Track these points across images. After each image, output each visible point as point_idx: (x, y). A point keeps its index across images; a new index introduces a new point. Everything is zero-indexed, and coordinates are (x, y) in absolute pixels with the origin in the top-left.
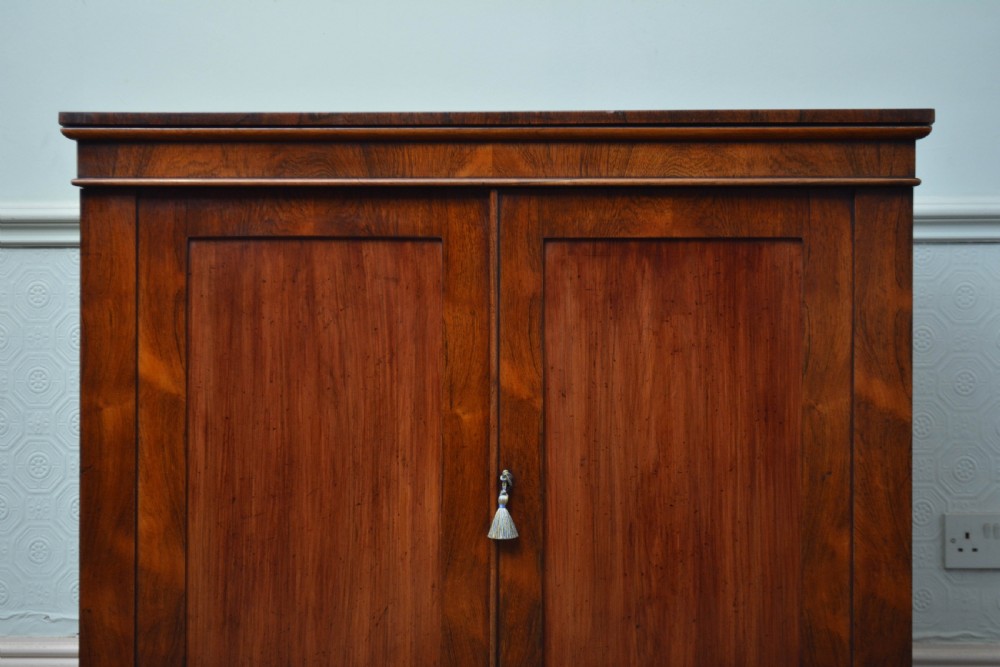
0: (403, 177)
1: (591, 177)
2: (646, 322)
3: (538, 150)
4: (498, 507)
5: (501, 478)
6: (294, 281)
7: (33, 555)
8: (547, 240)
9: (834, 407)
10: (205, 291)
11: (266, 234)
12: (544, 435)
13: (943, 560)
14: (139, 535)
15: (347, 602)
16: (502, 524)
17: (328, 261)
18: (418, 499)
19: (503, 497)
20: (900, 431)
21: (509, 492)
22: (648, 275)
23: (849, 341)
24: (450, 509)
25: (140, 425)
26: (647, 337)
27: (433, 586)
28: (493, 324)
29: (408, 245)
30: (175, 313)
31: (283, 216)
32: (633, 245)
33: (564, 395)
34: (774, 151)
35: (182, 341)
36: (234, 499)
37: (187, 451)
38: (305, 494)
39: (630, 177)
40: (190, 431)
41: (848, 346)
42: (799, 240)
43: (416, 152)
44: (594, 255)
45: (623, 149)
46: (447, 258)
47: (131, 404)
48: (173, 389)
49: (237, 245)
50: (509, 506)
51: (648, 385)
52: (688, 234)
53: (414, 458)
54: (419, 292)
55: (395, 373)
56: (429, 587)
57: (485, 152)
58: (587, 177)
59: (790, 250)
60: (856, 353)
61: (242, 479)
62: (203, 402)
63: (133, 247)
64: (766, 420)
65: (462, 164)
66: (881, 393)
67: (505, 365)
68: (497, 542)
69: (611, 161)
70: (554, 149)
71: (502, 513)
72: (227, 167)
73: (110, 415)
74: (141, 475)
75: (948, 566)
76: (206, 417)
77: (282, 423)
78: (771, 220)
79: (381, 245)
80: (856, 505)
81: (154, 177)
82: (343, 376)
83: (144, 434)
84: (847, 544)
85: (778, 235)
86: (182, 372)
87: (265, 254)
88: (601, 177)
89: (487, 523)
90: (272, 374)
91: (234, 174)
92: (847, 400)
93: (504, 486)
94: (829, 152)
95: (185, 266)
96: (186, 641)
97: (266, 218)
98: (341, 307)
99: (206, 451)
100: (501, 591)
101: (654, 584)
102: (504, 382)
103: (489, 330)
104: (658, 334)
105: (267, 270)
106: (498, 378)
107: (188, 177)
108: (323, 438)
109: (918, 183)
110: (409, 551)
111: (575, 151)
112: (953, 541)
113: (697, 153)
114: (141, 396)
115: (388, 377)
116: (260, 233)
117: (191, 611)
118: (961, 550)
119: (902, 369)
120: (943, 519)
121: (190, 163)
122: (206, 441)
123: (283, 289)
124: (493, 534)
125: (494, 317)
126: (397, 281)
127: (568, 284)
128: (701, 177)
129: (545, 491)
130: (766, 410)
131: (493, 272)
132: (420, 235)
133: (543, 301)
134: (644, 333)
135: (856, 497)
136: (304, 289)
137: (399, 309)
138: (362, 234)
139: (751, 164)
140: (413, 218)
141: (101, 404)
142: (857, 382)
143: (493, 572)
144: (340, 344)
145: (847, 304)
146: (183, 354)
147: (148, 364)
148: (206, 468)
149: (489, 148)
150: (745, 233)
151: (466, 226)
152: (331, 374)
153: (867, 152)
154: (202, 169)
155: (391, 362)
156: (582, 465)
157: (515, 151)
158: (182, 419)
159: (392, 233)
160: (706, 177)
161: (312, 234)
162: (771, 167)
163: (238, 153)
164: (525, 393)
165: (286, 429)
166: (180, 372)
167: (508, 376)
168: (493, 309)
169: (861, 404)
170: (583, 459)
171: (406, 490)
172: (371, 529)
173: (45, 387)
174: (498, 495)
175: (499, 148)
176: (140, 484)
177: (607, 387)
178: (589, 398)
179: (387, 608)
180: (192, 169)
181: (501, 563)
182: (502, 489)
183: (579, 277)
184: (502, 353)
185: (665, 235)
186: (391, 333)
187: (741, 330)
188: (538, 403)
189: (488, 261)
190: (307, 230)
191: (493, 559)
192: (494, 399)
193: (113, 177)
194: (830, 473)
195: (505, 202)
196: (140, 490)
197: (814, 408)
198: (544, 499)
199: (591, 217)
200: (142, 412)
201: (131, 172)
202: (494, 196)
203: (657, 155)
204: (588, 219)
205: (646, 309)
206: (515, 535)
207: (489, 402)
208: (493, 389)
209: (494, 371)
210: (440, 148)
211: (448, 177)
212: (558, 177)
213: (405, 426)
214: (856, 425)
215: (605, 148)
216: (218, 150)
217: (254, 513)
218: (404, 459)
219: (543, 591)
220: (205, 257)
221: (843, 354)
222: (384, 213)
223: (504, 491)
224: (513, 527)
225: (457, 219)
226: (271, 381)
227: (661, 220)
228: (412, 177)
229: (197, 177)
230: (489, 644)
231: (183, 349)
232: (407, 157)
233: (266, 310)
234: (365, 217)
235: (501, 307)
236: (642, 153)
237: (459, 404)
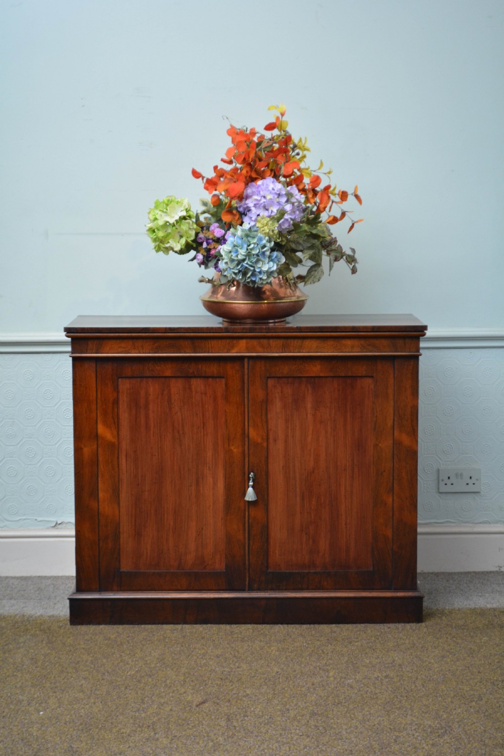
0: (208, 353)
1: (286, 353)
2: (309, 410)
3: (265, 341)
4: (249, 487)
5: (250, 476)
6: (162, 395)
7: (29, 492)
8: (268, 378)
9: (386, 444)
10: (125, 399)
11: (151, 376)
12: (267, 458)
13: (438, 488)
14: (99, 500)
15: (186, 526)
16: (250, 495)
17: (177, 386)
18: (215, 483)
19: (251, 483)
20: (413, 455)
21: (253, 481)
22: (310, 391)
23: (392, 417)
24: (228, 488)
25: (99, 455)
26: (310, 417)
27: (222, 519)
28: (246, 413)
29: (210, 379)
30: (113, 408)
31: (158, 368)
32: (303, 379)
33: (275, 441)
34: (362, 342)
35: (116, 420)
36: (138, 484)
37: (118, 465)
38: (168, 482)
39: (303, 352)
40: (120, 457)
41: (392, 421)
42: (372, 377)
43: (214, 343)
44: (288, 383)
45: (300, 341)
46: (226, 385)
47: (95, 446)
48: (113, 440)
49: (139, 380)
50: (253, 487)
51: (310, 436)
52: (327, 375)
53: (214, 467)
54: (215, 399)
55: (205, 432)
56: (220, 519)
57: (243, 343)
58: (285, 352)
59: (369, 381)
60: (395, 423)
61: (142, 476)
62: (125, 445)
63: (94, 381)
64: (359, 450)
65: (233, 347)
66: (406, 440)
67: (251, 430)
68: (249, 502)
69: (295, 346)
70: (271, 341)
71: (250, 490)
72: (134, 349)
73: (86, 451)
74: (100, 475)
75: (440, 491)
76: (126, 451)
77: (158, 453)
78: (361, 370)
79: (199, 379)
80: (395, 484)
81: (104, 353)
82: (183, 433)
83: (100, 459)
84: (391, 500)
85: (363, 375)
86: (116, 433)
87: (150, 383)
88: (291, 352)
89: (244, 493)
90: (153, 433)
91: (137, 351)
92: (392, 442)
93: (252, 479)
94: (385, 342)
95: (116, 389)
96: (120, 543)
97: (151, 369)
98: (182, 405)
99: (126, 465)
100: (250, 521)
101: (313, 516)
102: (251, 436)
103: (244, 414)
104: (314, 415)
105: (151, 390)
106: (248, 434)
107: (118, 353)
108: (175, 459)
109: (421, 355)
110: (211, 504)
111: (280, 342)
112: (443, 480)
113: (330, 342)
114: (99, 443)
115: (202, 434)
116: (148, 375)
117: (121, 531)
118: (446, 484)
119: (414, 429)
120: (438, 471)
121: (119, 347)
122: (126, 461)
123: (158, 398)
124: (247, 499)
125: (246, 410)
126: (206, 394)
127: (277, 395)
128: (332, 352)
129: (268, 480)
130: (359, 446)
131: (246, 392)
132: (215, 375)
133: (266, 402)
134: (309, 415)
135: (395, 481)
136: (167, 397)
137: (207, 406)
138: (191, 376)
139: (353, 347)
140: (213, 369)
141: (83, 447)
142: (395, 434)
143: (247, 513)
144: (182, 420)
145: (392, 403)
146: (116, 425)
147: (101, 429)
148: (126, 472)
149: (244, 341)
150: (350, 374)
151: (234, 372)
152: (178, 433)
153: (400, 342)
154: (124, 350)
155: (203, 427)
156: (283, 469)
157: (255, 342)
158: (116, 452)
159: (203, 375)
160: (334, 352)
161: (170, 375)
162: (361, 348)
163: (139, 343)
164: (259, 440)
165: (160, 456)
166: (115, 433)
167: (253, 433)
168: (246, 406)
169: (397, 444)
170: (283, 467)
171: (210, 480)
172: (196, 496)
173: (32, 417)
174: (249, 482)
175: (248, 340)
176: (99, 479)
177: (293, 437)
178: (286, 442)
179: (202, 529)
180: (120, 350)
181: (250, 510)
182: (250, 480)
183: (282, 392)
184: (250, 424)
185: (317, 375)
186: (203, 415)
187: (348, 414)
188: (265, 445)
189: (244, 386)
190: (168, 373)
191: (247, 508)
192: (247, 443)
193: (86, 353)
194: (384, 471)
195: (251, 362)
196: (99, 482)
197: (378, 445)
198: (267, 484)
199: (286, 368)
200: (99, 449)
201: (94, 351)
202: (246, 360)
203: (314, 343)
204: (285, 369)
205: (309, 405)
206: (256, 499)
207: (245, 444)
208: (246, 439)
209: (246, 432)
210: (224, 341)
211: (227, 353)
212: (273, 353)
213: (209, 454)
214: (395, 453)
215: (292, 341)
216: (131, 342)
217: (147, 490)
218: (209, 467)
219: (267, 520)
220: (125, 385)
221: (390, 423)
222: (200, 367)
223: (251, 481)
224: (255, 496)
225: (230, 369)
226: (153, 436)
227: (315, 369)
228: (212, 353)
229: (122, 353)
230: (245, 542)
231: (116, 423)
232: (210, 345)
233: (151, 407)
234: (192, 368)
235: (250, 405)
236: (307, 343)
237: (232, 445)
